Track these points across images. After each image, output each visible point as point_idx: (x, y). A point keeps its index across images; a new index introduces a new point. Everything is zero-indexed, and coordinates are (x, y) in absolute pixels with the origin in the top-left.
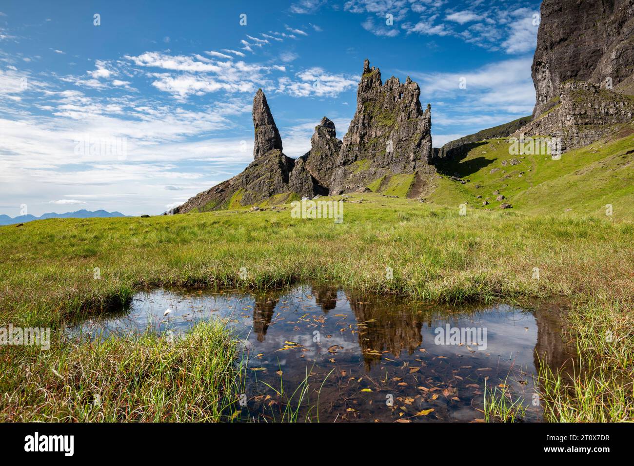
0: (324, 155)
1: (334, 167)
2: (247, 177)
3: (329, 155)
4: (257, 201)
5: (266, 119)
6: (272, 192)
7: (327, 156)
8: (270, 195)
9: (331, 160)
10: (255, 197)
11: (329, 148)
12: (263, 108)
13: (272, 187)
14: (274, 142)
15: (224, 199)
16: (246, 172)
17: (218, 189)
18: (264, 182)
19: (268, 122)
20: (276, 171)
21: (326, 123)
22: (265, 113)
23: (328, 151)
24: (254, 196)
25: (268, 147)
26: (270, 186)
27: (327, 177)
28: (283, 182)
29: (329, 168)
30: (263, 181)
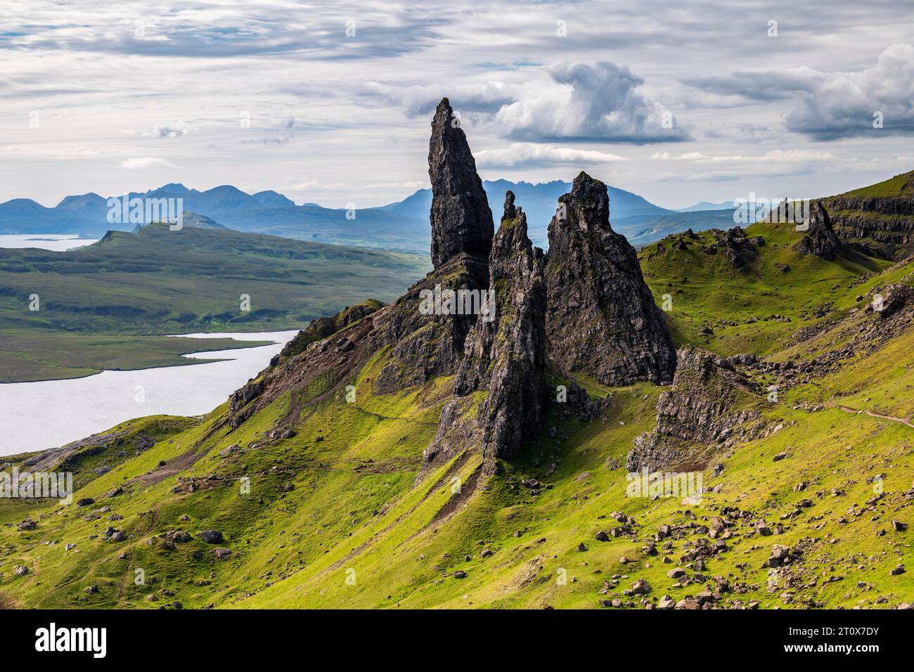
0: (568, 273)
1: (583, 306)
2: (400, 320)
3: (576, 274)
4: (403, 387)
5: (448, 180)
6: (432, 369)
7: (572, 276)
8: (427, 379)
9: (579, 288)
10: (401, 376)
11: (579, 258)
12: (444, 152)
13: (432, 360)
14: (463, 235)
15: (348, 371)
16: (398, 310)
17: (345, 340)
18: (421, 343)
19: (452, 187)
20: (445, 322)
21: (583, 188)
22: (447, 168)
23: (575, 264)
24: (399, 373)
25: (451, 248)
26: (430, 357)
27: (564, 329)
28: (453, 349)
29: (572, 308)
30: (419, 339)
